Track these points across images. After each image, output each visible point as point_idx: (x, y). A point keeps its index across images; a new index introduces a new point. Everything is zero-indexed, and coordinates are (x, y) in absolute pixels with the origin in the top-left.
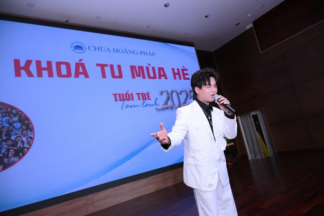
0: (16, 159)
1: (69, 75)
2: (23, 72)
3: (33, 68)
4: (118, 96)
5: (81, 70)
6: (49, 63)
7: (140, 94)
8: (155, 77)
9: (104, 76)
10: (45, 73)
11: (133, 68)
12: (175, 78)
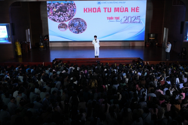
0: (83, 31)
1: (96, 12)
2: (85, 11)
3: (88, 10)
4: (108, 18)
5: (99, 10)
6: (91, 8)
7: (116, 17)
8: (123, 11)
9: (105, 12)
10: (90, 11)
11: (115, 8)
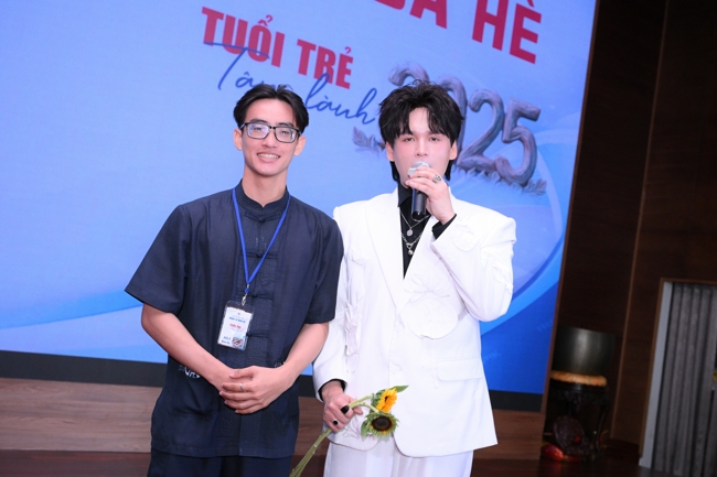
4: (220, 25)
7: (313, 47)
12: (478, 35)
